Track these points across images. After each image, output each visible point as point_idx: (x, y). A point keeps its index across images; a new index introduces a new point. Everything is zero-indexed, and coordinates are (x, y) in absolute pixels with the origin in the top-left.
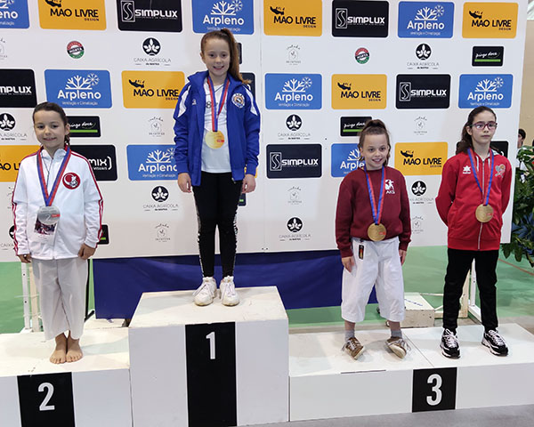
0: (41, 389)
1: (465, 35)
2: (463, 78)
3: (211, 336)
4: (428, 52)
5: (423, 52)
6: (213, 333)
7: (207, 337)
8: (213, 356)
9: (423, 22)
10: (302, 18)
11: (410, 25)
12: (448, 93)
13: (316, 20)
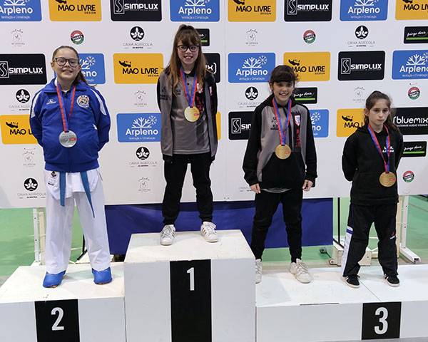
0: (53, 312)
1: (397, 18)
2: (396, 53)
3: (191, 271)
4: (366, 33)
5: (362, 32)
6: (193, 269)
7: (188, 272)
8: (192, 288)
9: (361, 7)
10: (259, 7)
11: (351, 10)
12: (383, 67)
13: (271, 9)
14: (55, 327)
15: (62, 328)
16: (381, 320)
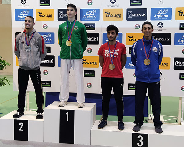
0: (20, 124)
1: (176, 19)
2: (176, 34)
3: (67, 114)
4: (162, 25)
5: (160, 25)
6: (68, 113)
7: (66, 114)
8: (67, 120)
9: (160, 15)
10: (116, 15)
11: (155, 16)
12: (170, 39)
13: (121, 16)
14: (20, 130)
15: (22, 130)
16: (140, 141)
